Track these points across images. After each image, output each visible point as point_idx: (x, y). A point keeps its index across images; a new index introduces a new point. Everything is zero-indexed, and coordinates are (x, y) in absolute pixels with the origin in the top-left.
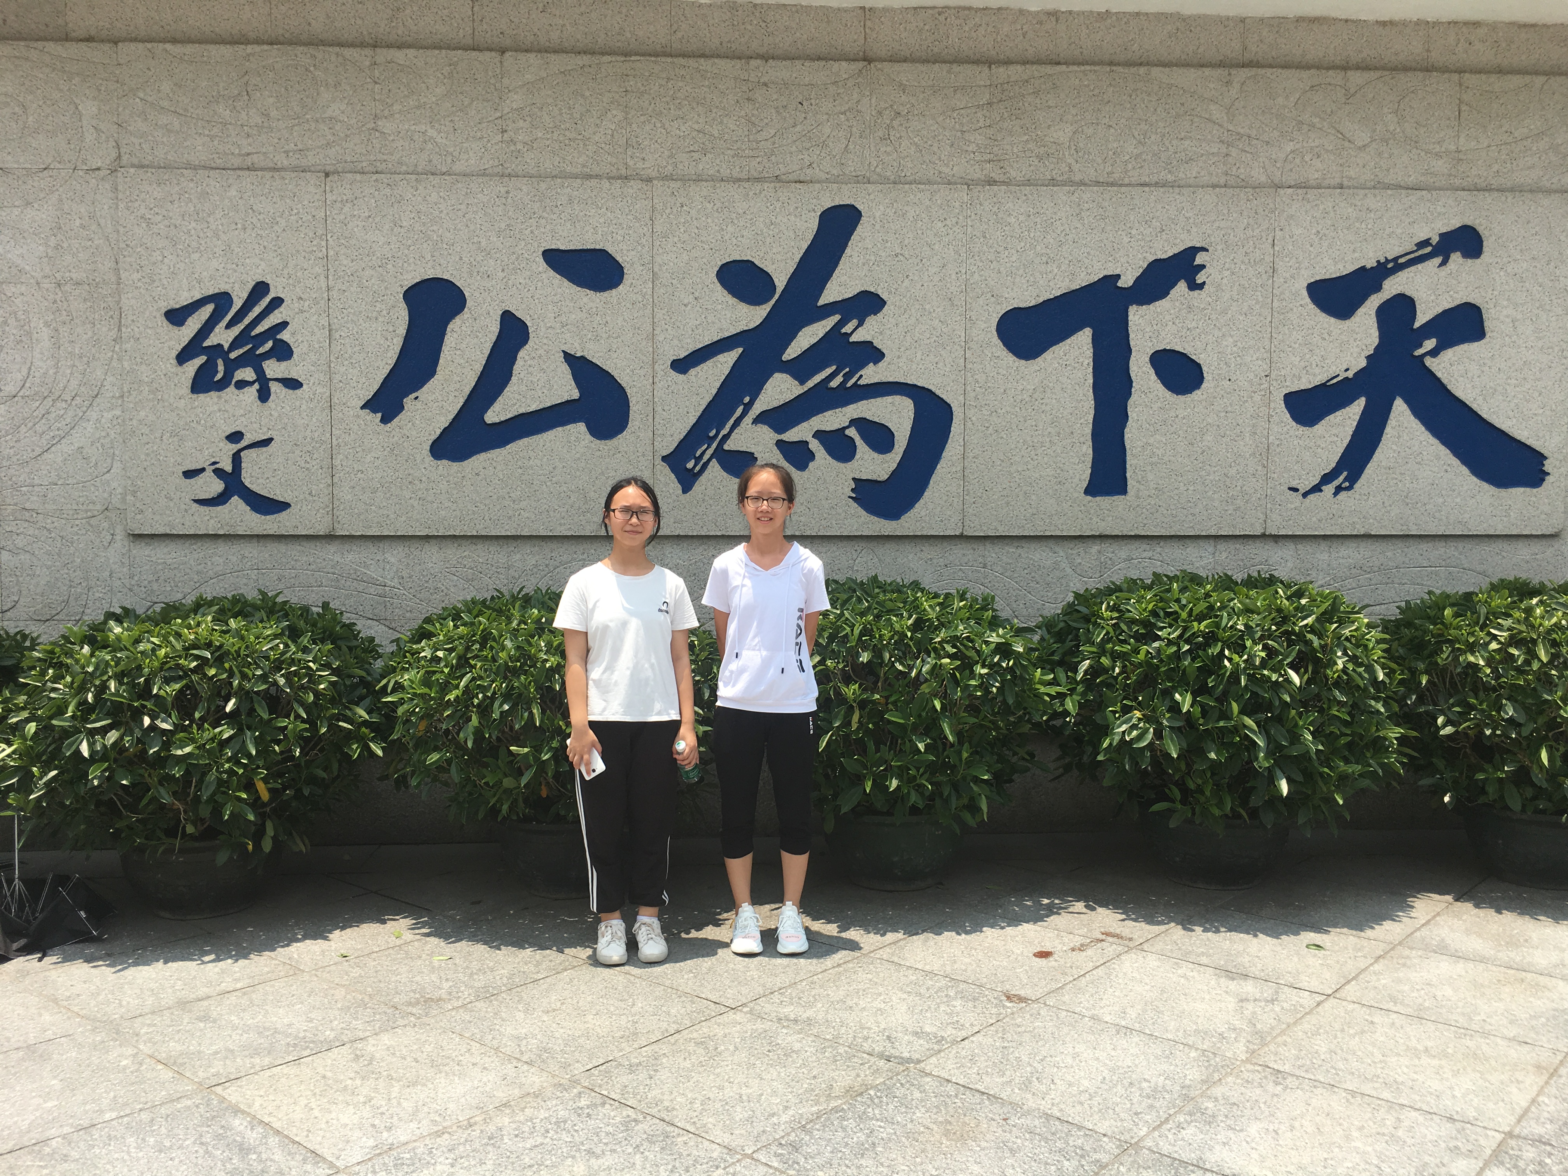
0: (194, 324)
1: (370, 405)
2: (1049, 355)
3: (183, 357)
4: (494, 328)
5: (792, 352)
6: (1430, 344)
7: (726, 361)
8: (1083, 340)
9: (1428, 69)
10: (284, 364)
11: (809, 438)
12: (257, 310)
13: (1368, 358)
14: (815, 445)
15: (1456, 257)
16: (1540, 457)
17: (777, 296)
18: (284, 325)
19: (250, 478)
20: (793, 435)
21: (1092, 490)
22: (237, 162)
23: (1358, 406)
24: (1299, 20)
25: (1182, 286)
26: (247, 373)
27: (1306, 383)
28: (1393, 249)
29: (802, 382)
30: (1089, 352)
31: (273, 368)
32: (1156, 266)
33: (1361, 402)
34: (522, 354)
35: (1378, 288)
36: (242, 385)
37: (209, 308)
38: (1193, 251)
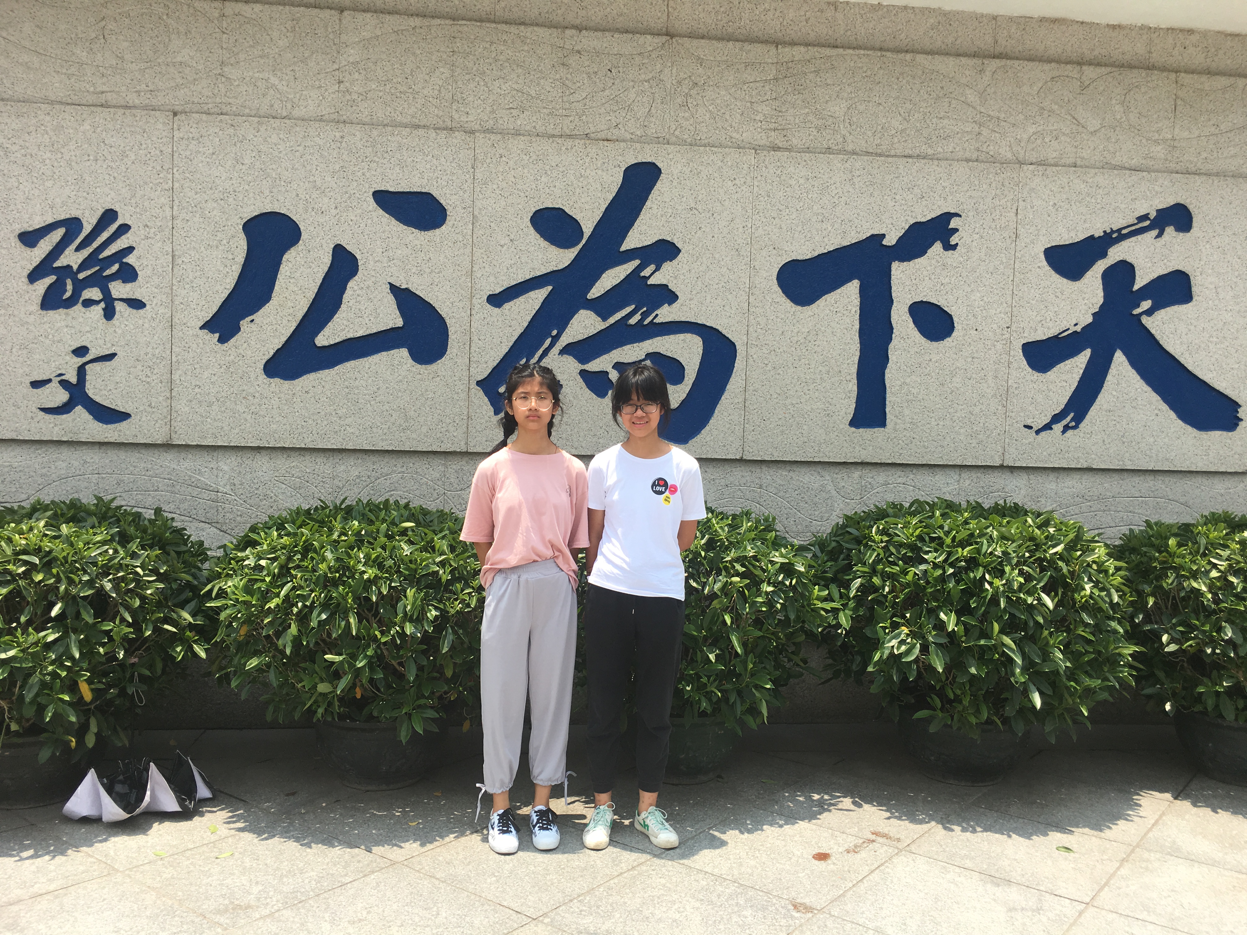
0: (45, 246)
1: (209, 326)
2: (821, 302)
3: (34, 276)
4: (327, 260)
5: (596, 292)
6: (1146, 305)
7: (537, 297)
8: (852, 289)
9: (1150, 68)
10: (129, 286)
11: (609, 369)
12: (105, 235)
13: (1094, 315)
15: (1170, 231)
16: (1236, 405)
17: (584, 241)
18: (130, 249)
19: (93, 390)
20: (594, 366)
21: (856, 422)
22: (91, 99)
23: (1083, 358)
24: (1042, 20)
25: (938, 246)
26: (94, 293)
27: (1041, 335)
28: (1118, 221)
29: (604, 319)
30: (857, 302)
31: (118, 289)
32: (916, 227)
33: (1087, 353)
34: (351, 284)
35: (1104, 255)
36: (88, 303)
37: (59, 233)
38: (948, 216)
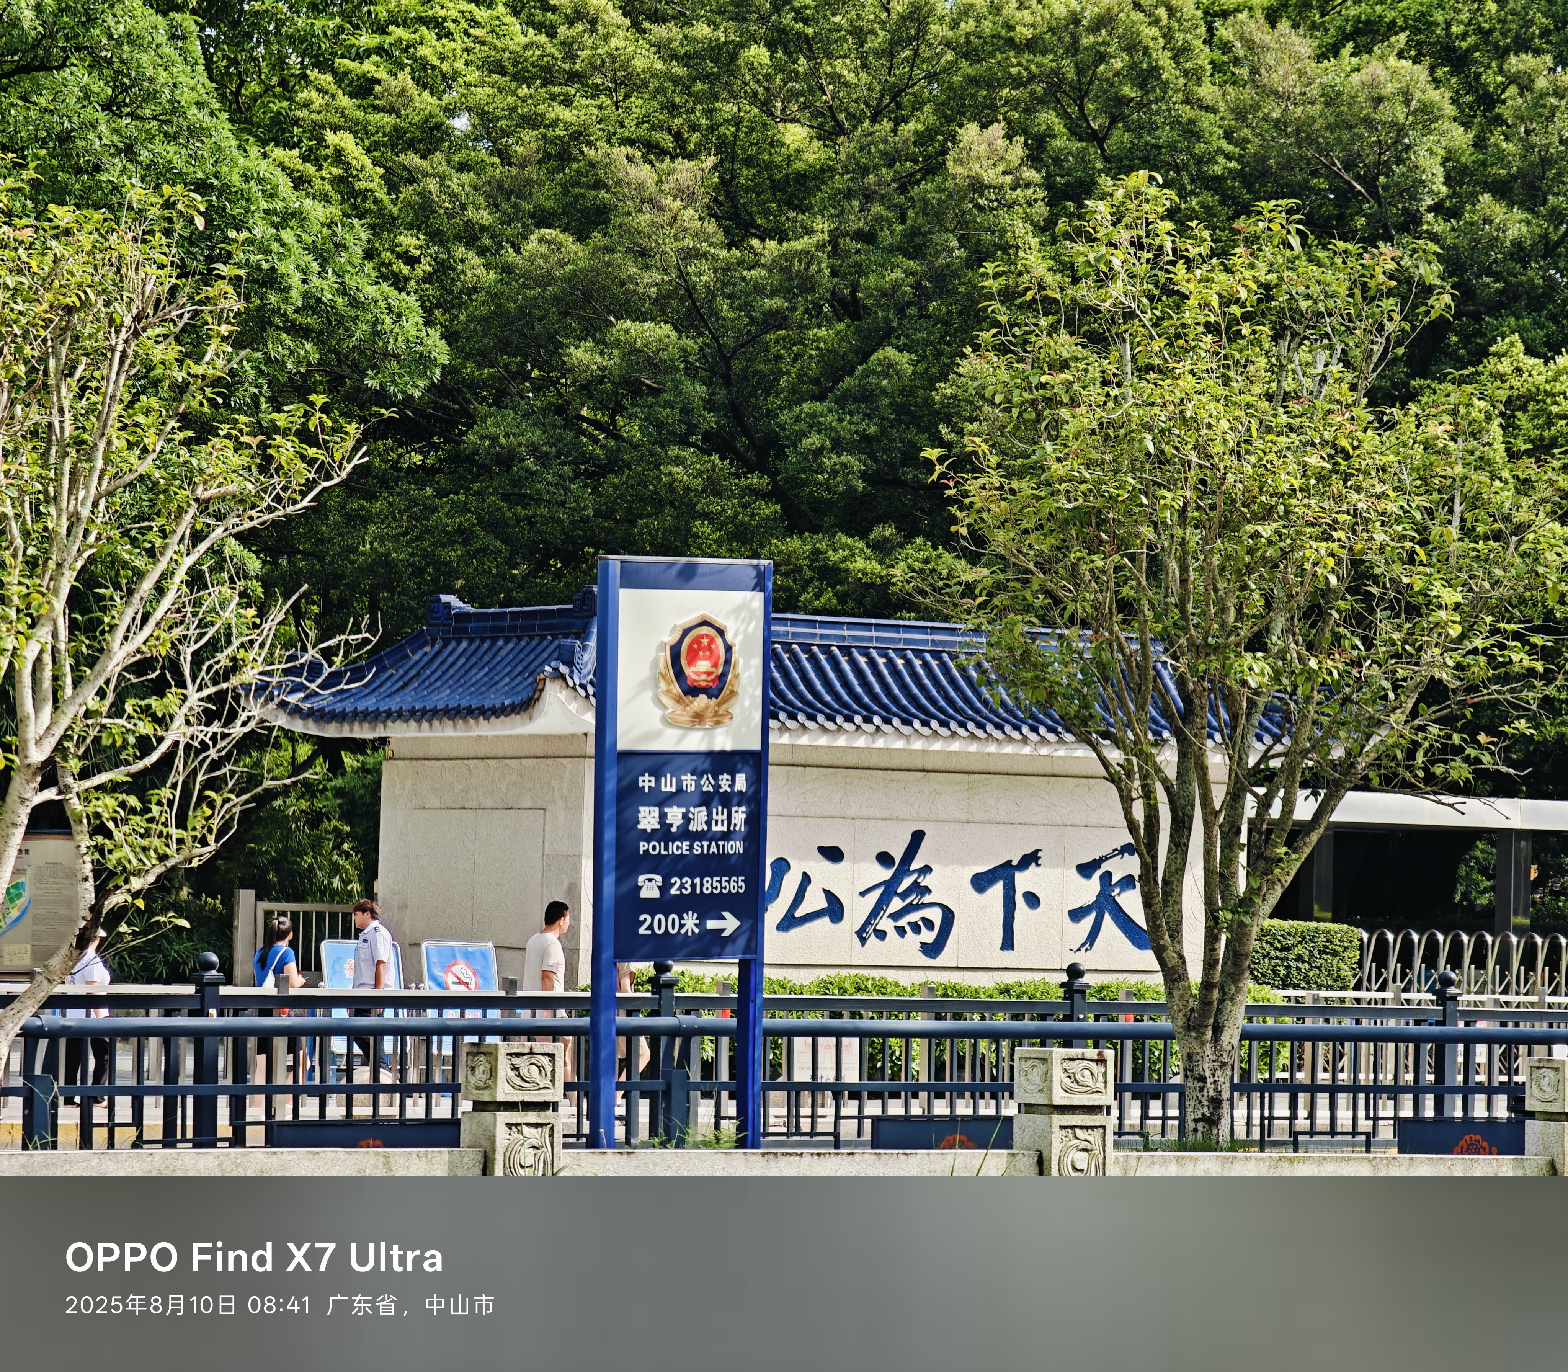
2: (988, 892)
4: (799, 879)
5: (900, 890)
6: (1117, 891)
7: (878, 893)
8: (1000, 886)
11: (905, 925)
13: (1096, 896)
14: (908, 928)
15: (1126, 855)
17: (896, 866)
20: (901, 923)
21: (1002, 948)
25: (1033, 865)
27: (1075, 906)
28: (1105, 852)
29: (904, 902)
30: (1002, 890)
32: (1025, 856)
33: (1094, 914)
34: (808, 889)
35: (1100, 867)
38: (1037, 851)
